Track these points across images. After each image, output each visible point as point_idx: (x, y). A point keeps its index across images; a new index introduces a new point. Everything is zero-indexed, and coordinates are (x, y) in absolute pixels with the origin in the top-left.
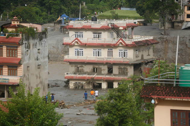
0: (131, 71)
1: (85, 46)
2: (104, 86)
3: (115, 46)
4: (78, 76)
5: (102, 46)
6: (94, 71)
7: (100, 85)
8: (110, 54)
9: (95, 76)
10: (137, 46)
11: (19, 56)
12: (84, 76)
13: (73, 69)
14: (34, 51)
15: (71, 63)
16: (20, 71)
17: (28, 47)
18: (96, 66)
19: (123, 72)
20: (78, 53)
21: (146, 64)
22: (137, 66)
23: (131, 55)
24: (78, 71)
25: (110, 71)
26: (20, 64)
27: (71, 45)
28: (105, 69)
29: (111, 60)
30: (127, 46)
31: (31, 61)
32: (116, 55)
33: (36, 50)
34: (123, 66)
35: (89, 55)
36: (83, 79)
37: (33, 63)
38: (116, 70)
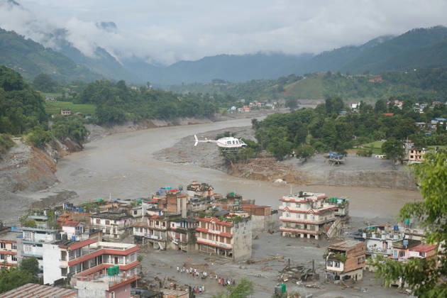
0: (317, 228)
1: (291, 211)
2: (302, 236)
3: (308, 213)
4: (287, 229)
5: (301, 212)
6: (297, 226)
7: (299, 235)
8: (306, 217)
9: (297, 230)
10: (322, 213)
11: (232, 233)
12: (291, 229)
13: (284, 224)
14: (241, 229)
15: (284, 221)
16: (232, 241)
17: (238, 227)
18: (297, 224)
19: (313, 229)
20: (288, 216)
21: (327, 223)
22: (321, 226)
23: (317, 219)
24: (287, 226)
25: (306, 227)
26: (231, 238)
27: (283, 211)
28: (302, 226)
29: (306, 221)
30: (315, 214)
31: (239, 235)
32: (309, 219)
33: (243, 228)
34: (313, 225)
35: (293, 217)
36: (290, 231)
37: (241, 236)
38: (309, 227)
